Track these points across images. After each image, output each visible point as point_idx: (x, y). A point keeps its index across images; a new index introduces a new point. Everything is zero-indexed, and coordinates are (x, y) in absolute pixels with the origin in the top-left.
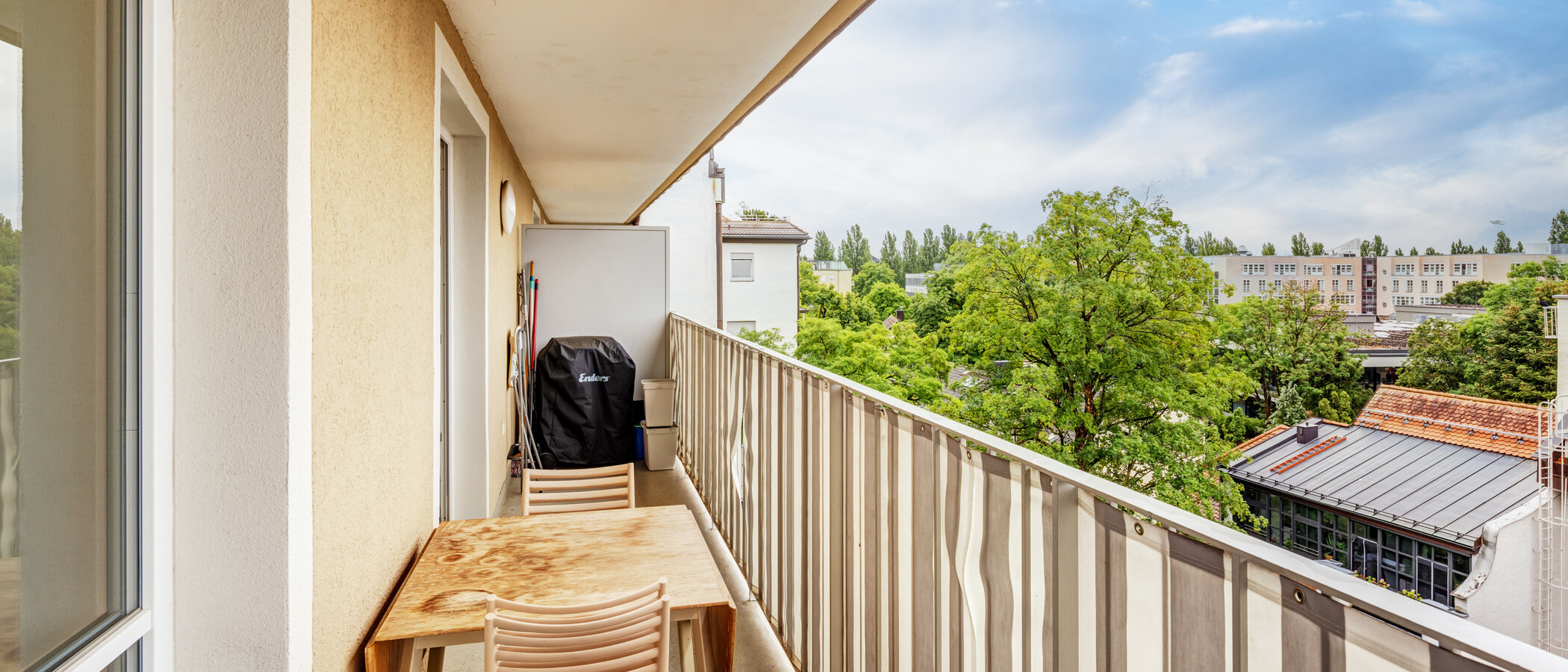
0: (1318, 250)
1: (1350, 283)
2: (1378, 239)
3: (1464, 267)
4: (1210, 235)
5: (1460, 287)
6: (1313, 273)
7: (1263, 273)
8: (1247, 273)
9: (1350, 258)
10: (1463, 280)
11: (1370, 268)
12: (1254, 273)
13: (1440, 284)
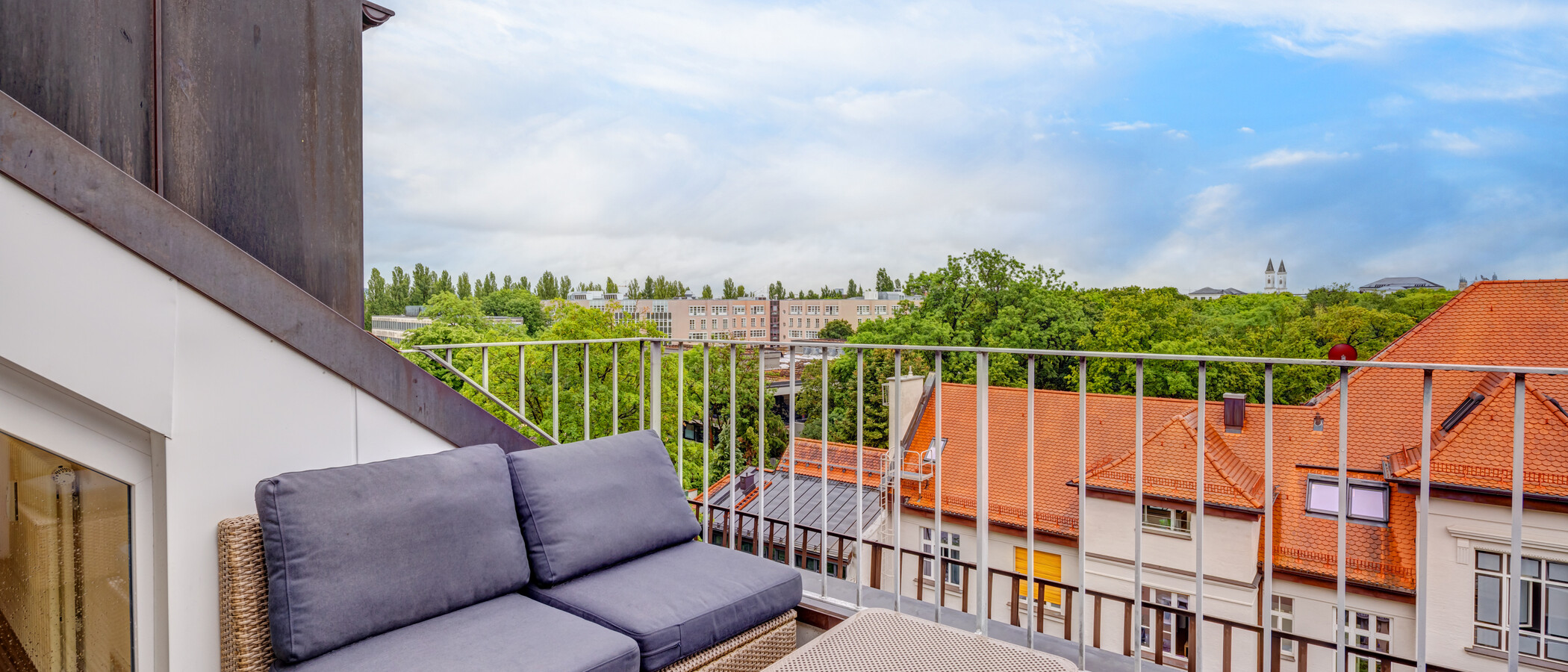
0: (741, 292)
1: (762, 320)
2: (779, 283)
3: (831, 308)
4: (663, 279)
5: (829, 325)
6: (738, 313)
7: (704, 314)
8: (692, 314)
9: (762, 301)
10: (831, 319)
11: (775, 308)
12: (698, 314)
13: (817, 321)
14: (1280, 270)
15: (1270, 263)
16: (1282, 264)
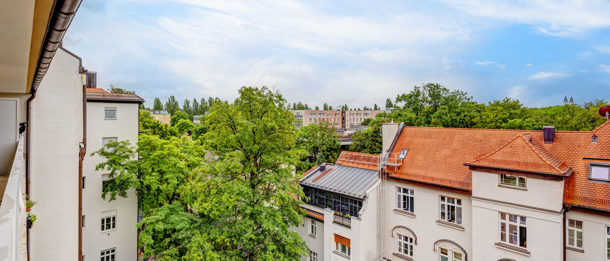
0: (331, 108)
1: (339, 119)
2: (346, 105)
3: (366, 114)
4: (301, 103)
5: (365, 120)
6: (329, 116)
7: (315, 116)
8: (311, 116)
9: (339, 111)
10: (366, 118)
11: (344, 114)
12: (313, 116)
13: (361, 119)
14: (570, 101)
15: (566, 98)
16: (571, 98)
